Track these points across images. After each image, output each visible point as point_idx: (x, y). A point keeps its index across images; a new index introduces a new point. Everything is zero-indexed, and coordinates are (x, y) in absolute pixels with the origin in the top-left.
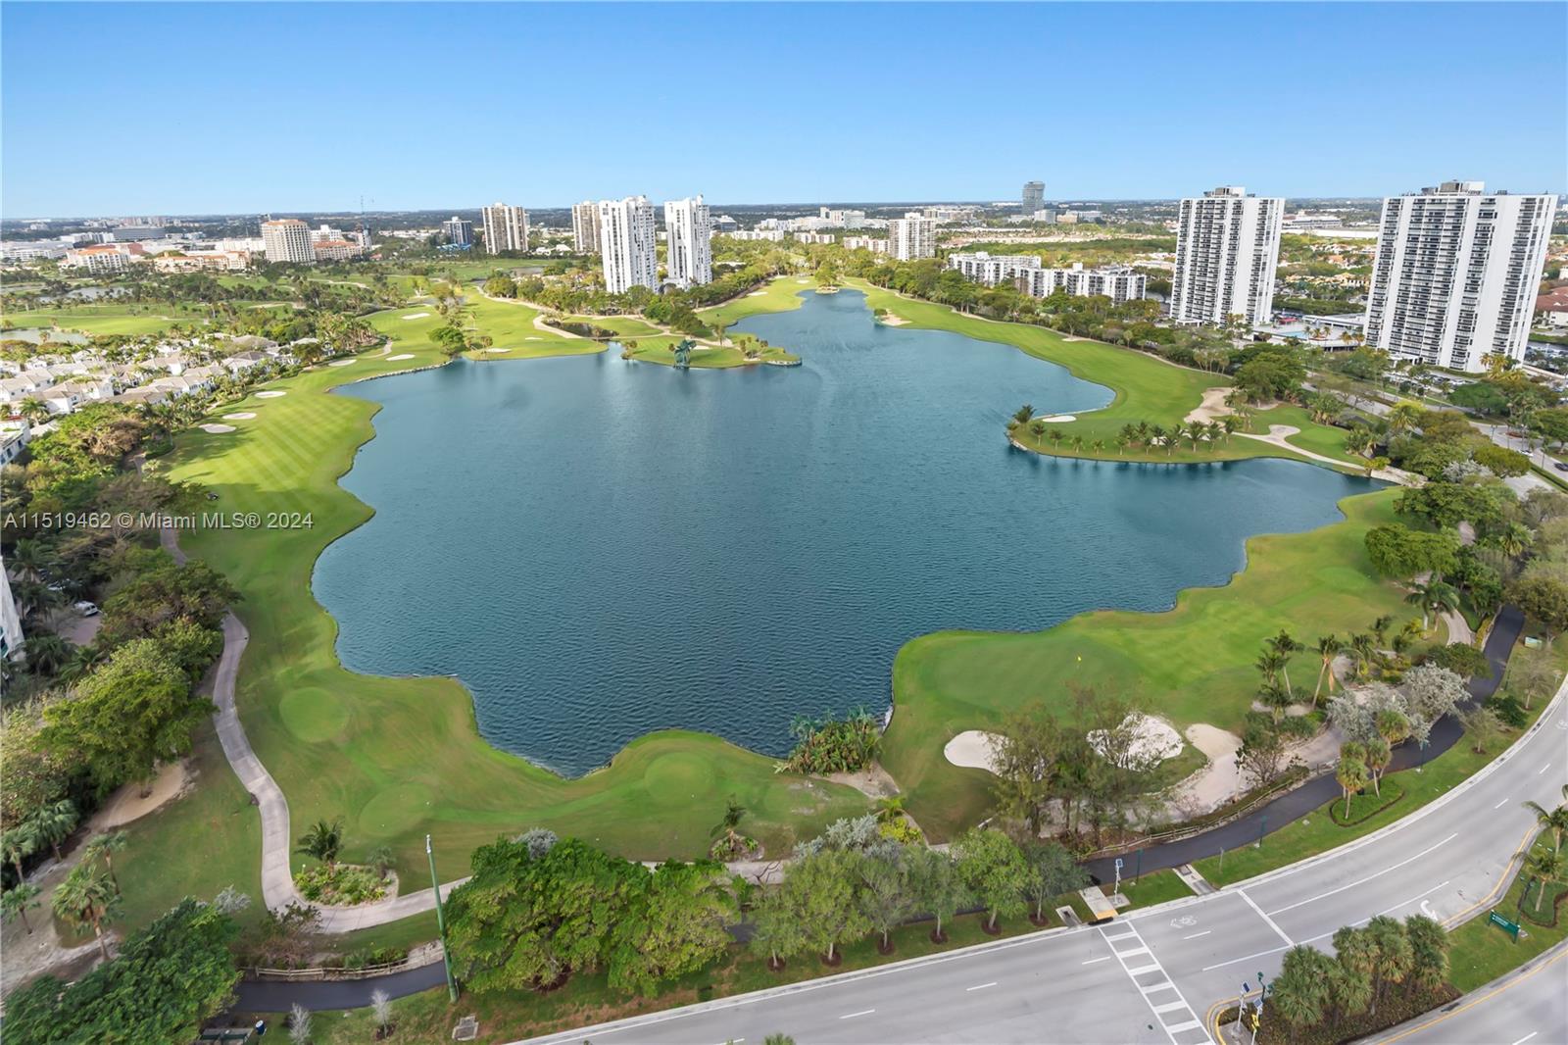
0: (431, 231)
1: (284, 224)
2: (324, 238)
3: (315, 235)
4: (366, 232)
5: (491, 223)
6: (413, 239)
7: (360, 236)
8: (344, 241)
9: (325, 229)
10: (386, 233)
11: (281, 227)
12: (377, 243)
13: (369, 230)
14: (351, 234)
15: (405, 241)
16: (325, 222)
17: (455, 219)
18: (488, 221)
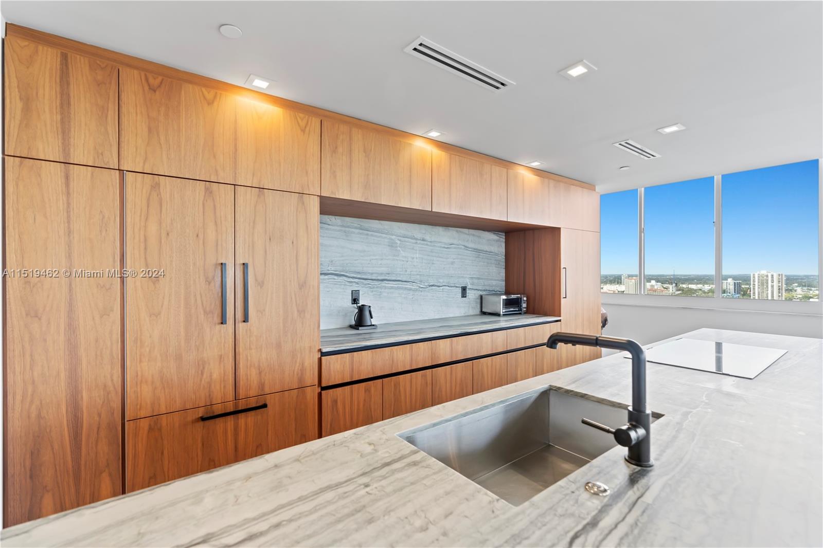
0: (711, 286)
1: (635, 279)
2: (652, 286)
3: (648, 285)
4: (674, 285)
5: (756, 283)
6: (700, 290)
7: (671, 286)
8: (663, 289)
9: (653, 282)
10: (684, 286)
11: (634, 281)
12: (679, 290)
13: (676, 284)
14: (665, 286)
15: (696, 290)
16: (653, 279)
17: (730, 280)
18: (754, 281)
